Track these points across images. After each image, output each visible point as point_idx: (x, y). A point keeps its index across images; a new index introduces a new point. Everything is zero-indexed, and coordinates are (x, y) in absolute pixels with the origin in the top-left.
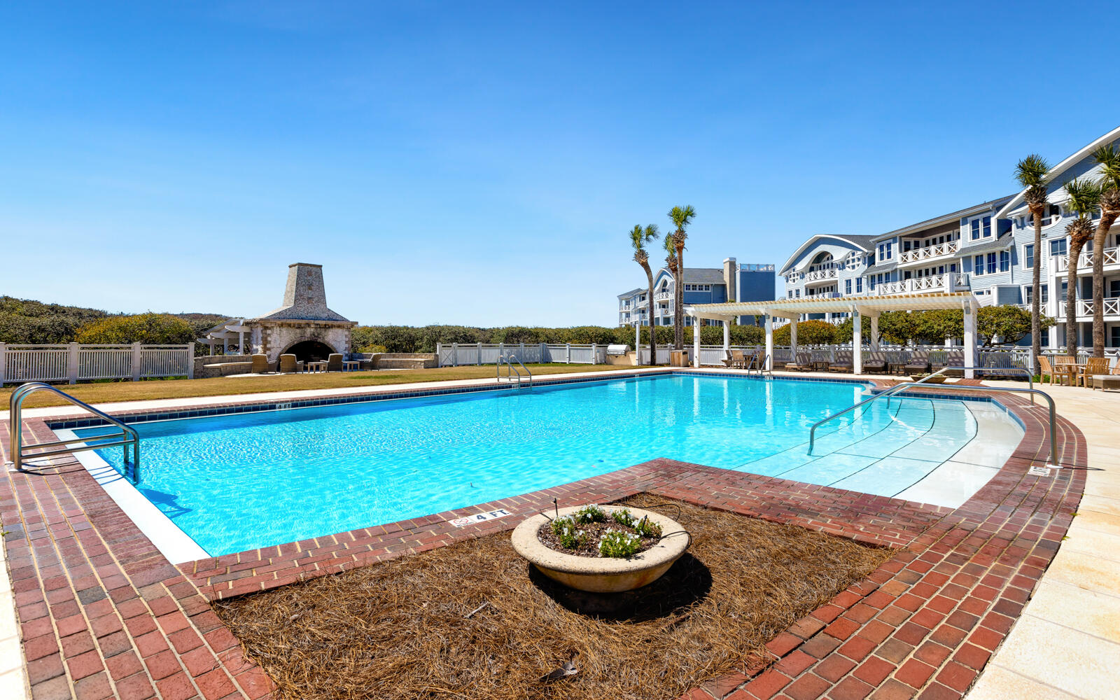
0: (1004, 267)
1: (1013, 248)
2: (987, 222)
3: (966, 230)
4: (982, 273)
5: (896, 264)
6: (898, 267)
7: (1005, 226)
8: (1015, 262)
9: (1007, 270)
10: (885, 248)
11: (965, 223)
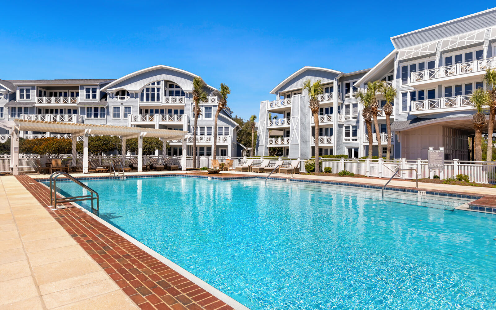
0: (103, 115)
1: (108, 107)
2: (94, 91)
3: (82, 93)
4: (91, 117)
5: (34, 103)
6: (36, 105)
7: (104, 96)
8: (108, 114)
9: (104, 117)
10: (25, 91)
11: (82, 88)
